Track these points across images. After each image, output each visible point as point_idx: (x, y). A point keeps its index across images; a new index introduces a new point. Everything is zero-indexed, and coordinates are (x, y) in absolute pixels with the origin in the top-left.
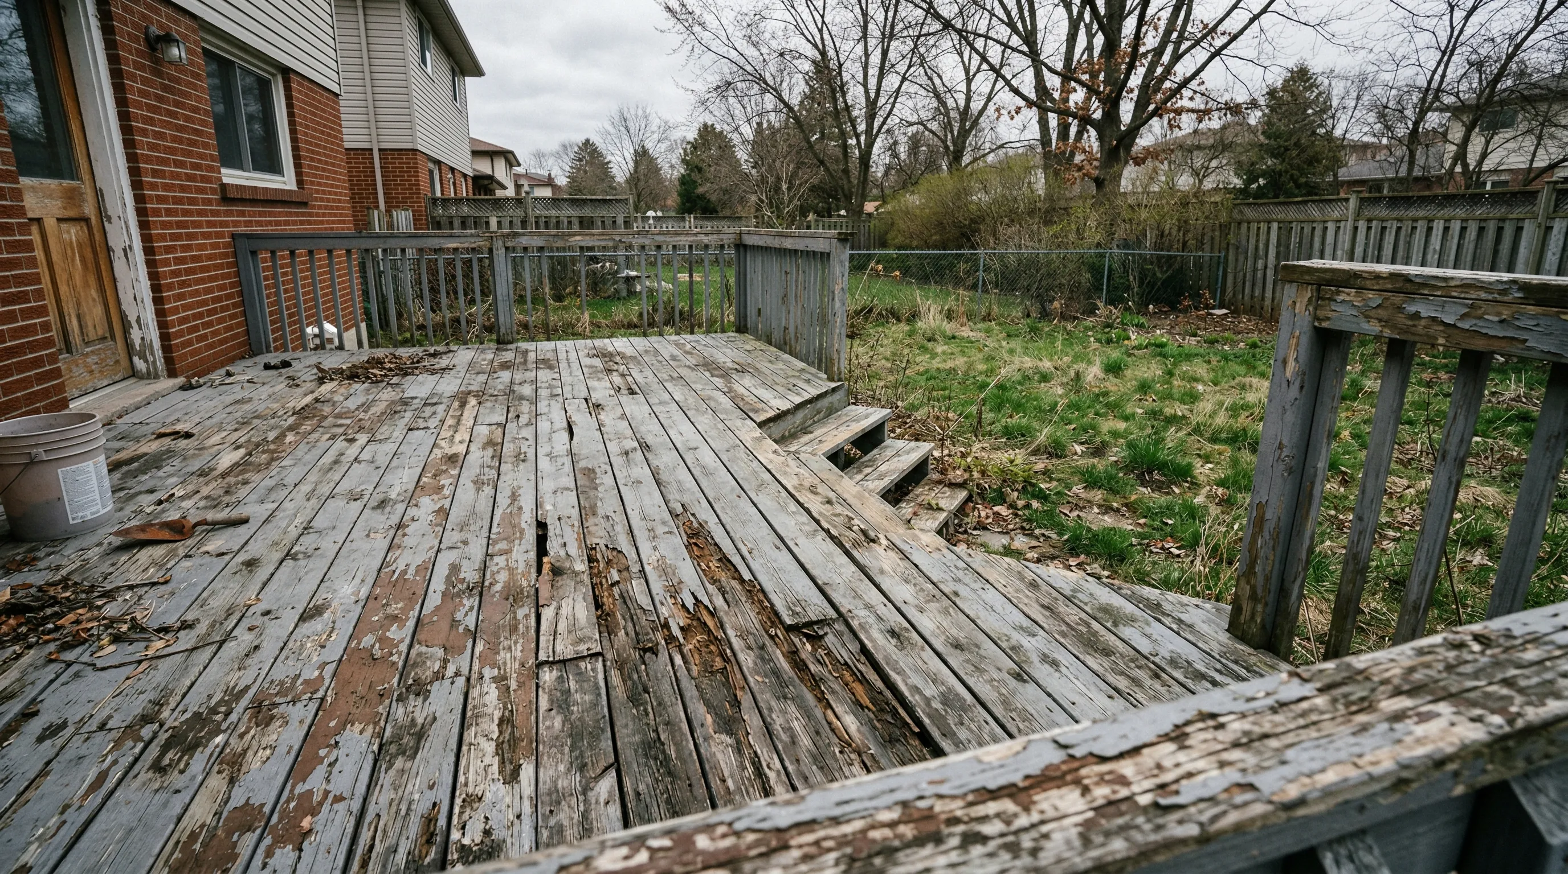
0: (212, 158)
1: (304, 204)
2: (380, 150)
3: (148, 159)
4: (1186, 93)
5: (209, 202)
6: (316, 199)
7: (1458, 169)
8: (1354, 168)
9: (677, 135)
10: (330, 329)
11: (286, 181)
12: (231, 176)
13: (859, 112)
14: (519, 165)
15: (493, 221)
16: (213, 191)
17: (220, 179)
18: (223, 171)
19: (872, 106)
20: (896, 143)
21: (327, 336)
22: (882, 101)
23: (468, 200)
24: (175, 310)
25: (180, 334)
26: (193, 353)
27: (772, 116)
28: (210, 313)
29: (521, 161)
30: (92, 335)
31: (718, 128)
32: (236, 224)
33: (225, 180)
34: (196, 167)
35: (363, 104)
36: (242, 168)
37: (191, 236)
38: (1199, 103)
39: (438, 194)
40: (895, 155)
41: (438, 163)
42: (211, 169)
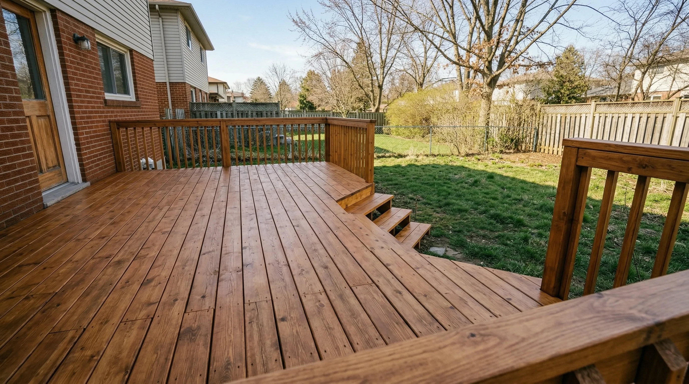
0: (101, 89)
1: (139, 107)
2: (170, 83)
3: (75, 90)
4: (521, 58)
5: (99, 107)
6: (143, 105)
7: (639, 91)
8: (594, 90)
9: (298, 75)
10: (151, 161)
11: (131, 98)
12: (108, 96)
13: (378, 65)
14: (229, 89)
15: (219, 113)
16: (101, 103)
17: (105, 97)
18: (106, 94)
19: (384, 63)
20: (393, 79)
21: (149, 163)
22: (388, 61)
23: (208, 104)
24: (86, 154)
25: (88, 164)
26: (93, 172)
27: (339, 67)
28: (101, 154)
29: (230, 87)
30: (51, 165)
31: (316, 72)
32: (111, 116)
33: (106, 98)
34: (94, 93)
35: (162, 63)
36: (113, 93)
37: (92, 122)
38: (526, 62)
39: (195, 101)
40: (393, 84)
41: (195, 88)
42: (100, 93)
